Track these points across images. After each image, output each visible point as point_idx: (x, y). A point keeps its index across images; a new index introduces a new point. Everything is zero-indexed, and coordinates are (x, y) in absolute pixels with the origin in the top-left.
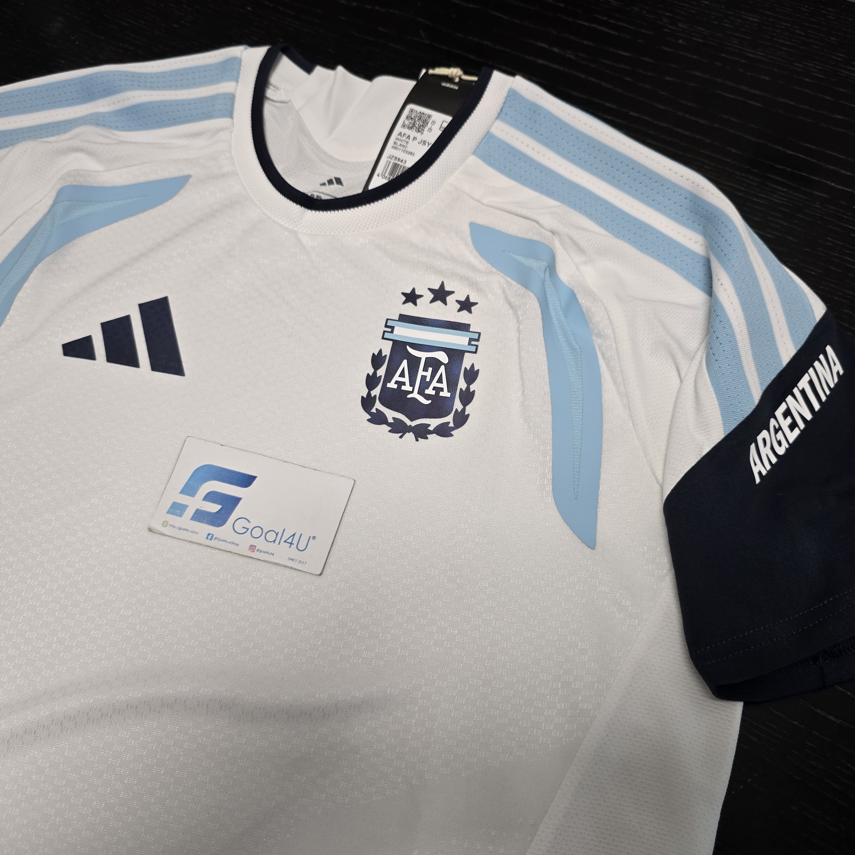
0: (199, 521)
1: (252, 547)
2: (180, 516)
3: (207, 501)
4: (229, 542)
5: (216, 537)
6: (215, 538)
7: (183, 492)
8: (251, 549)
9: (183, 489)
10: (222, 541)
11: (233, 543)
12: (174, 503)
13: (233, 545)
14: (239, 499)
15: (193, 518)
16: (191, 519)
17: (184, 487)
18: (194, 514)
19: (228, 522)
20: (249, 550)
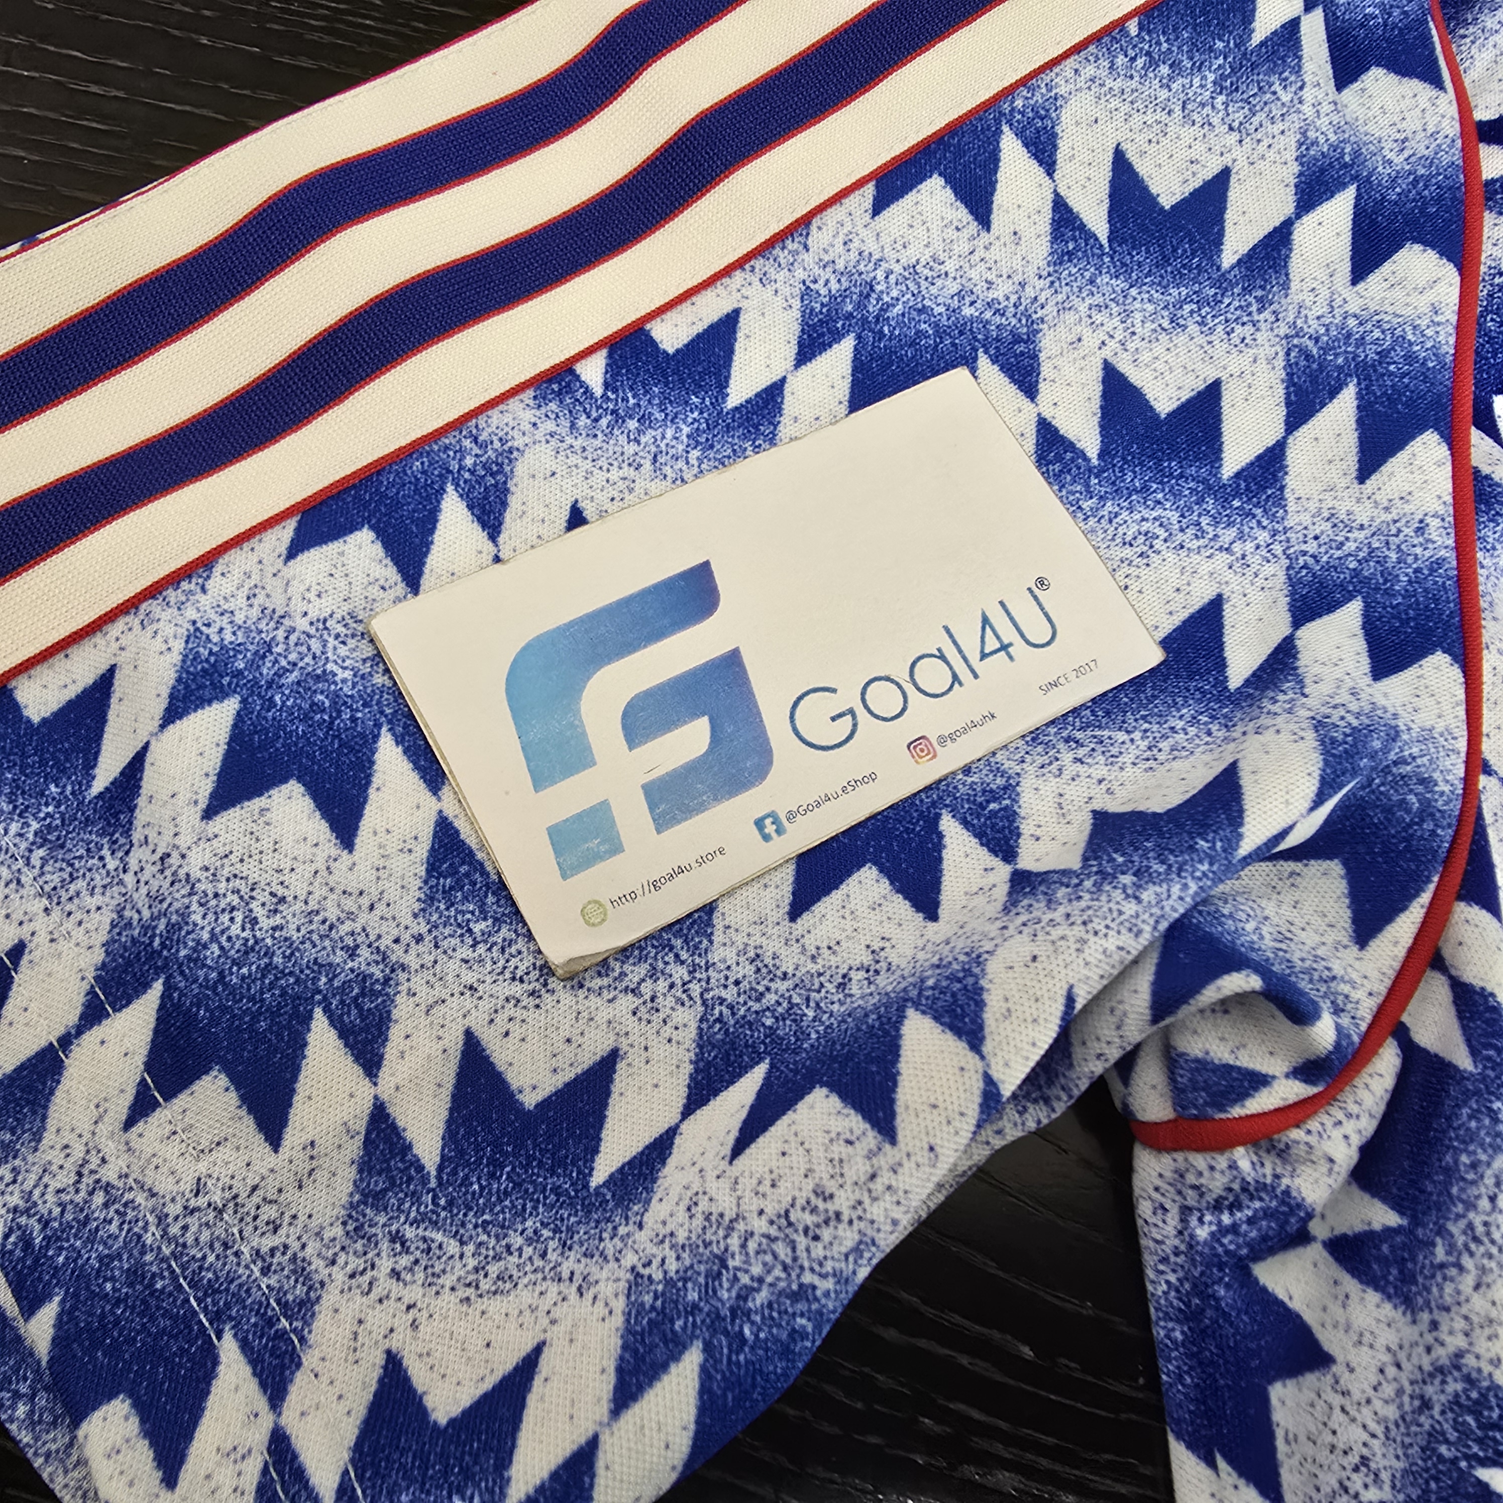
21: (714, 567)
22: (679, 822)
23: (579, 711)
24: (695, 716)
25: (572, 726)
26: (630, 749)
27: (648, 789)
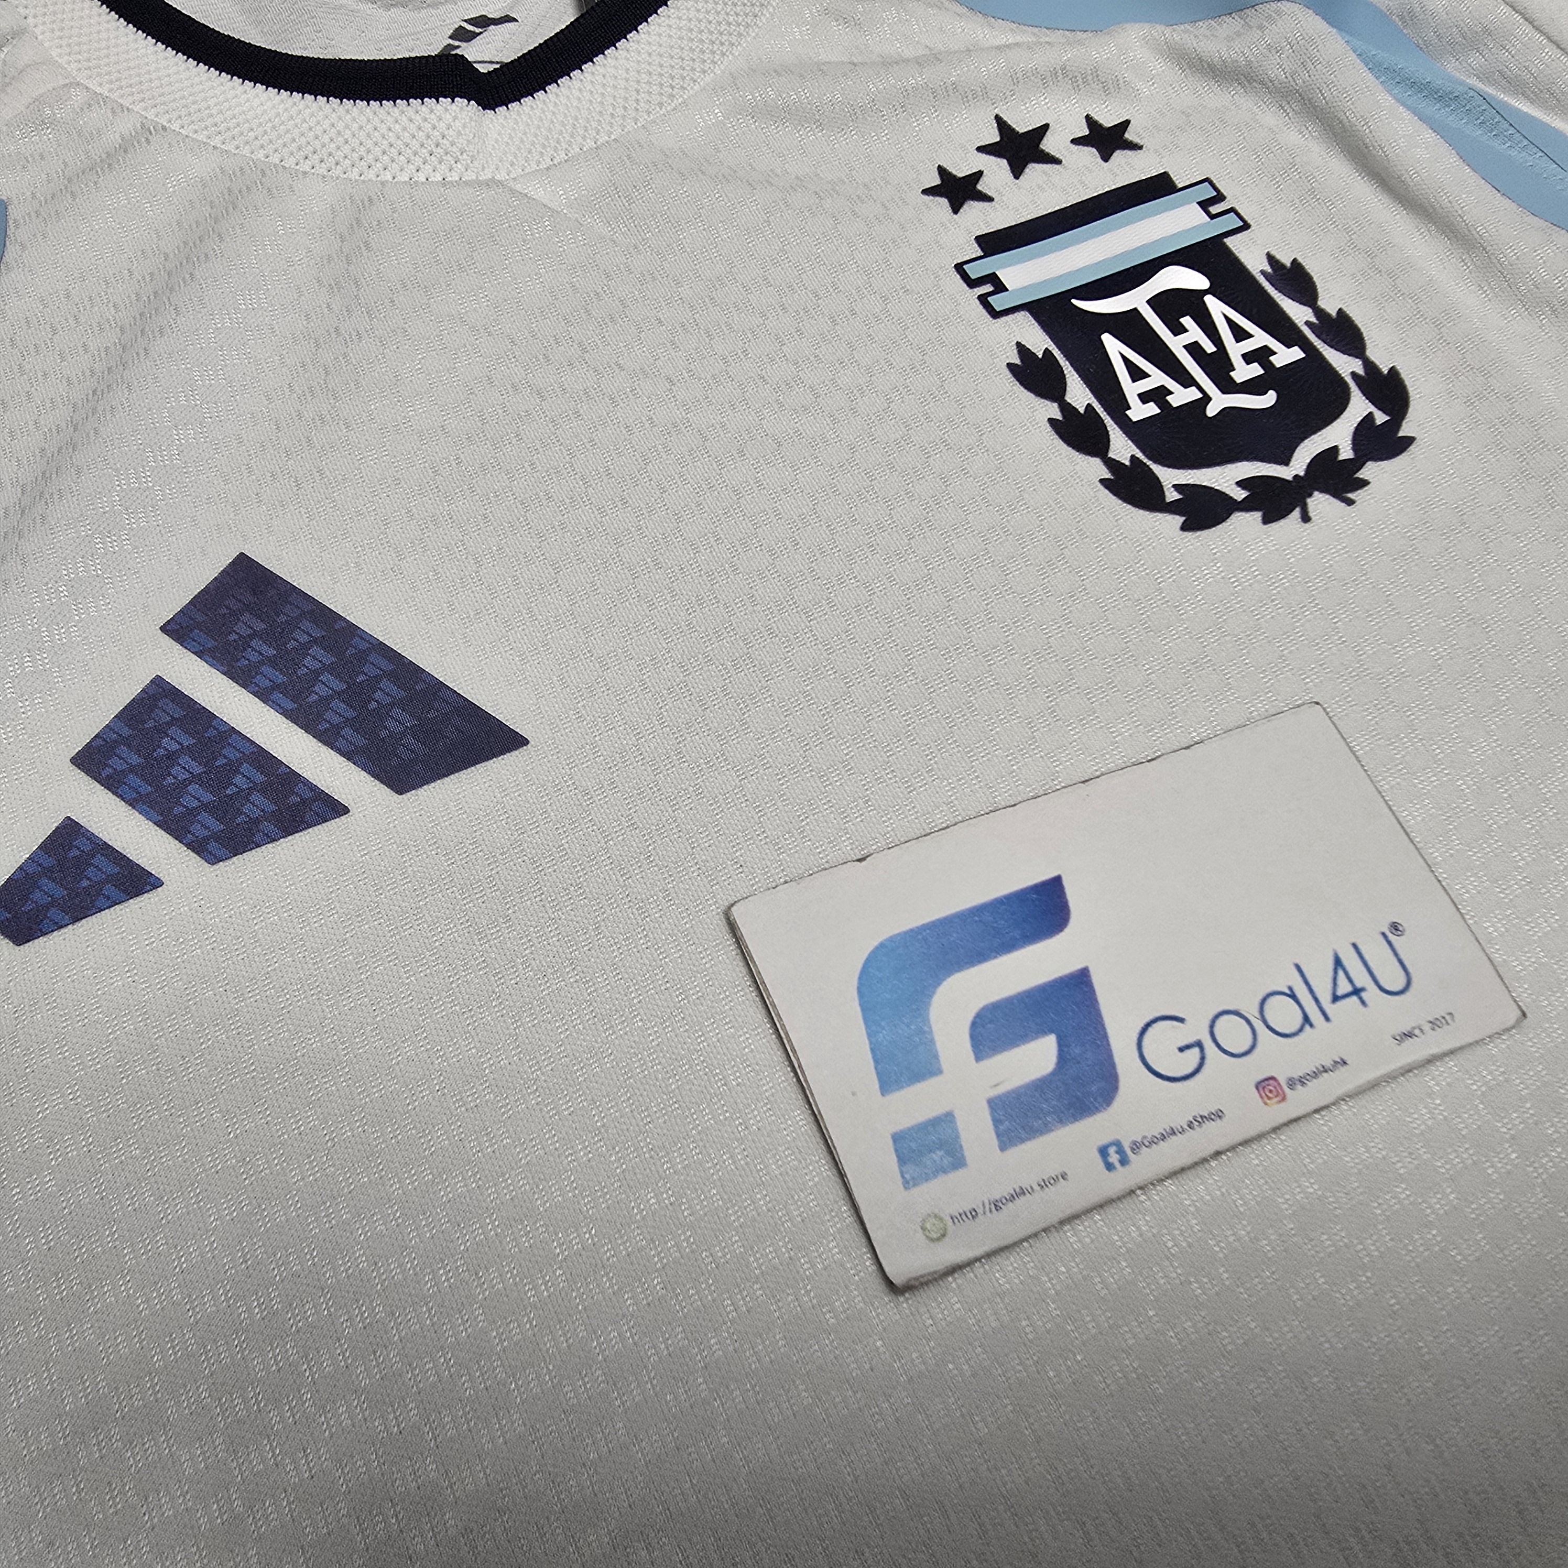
0: (1032, 1132)
1: (1264, 1088)
2: (958, 1161)
3: (994, 1055)
4: (1186, 1127)
5: (1135, 1143)
6: (1133, 1150)
7: (887, 1084)
8: (1269, 1098)
9: (878, 1074)
10: (1163, 1138)
11: (1202, 1119)
12: (897, 1138)
13: (1209, 1125)
14: (1081, 980)
15: (1007, 1139)
16: (1003, 1148)
17: (876, 1068)
18: (996, 1122)
19: (1121, 1069)
20: (1266, 1104)
21: (1065, 882)
22: (1023, 1141)
23: (928, 1014)
24: (1042, 1032)
25: (921, 1032)
26: (978, 1058)
27: (993, 1103)
